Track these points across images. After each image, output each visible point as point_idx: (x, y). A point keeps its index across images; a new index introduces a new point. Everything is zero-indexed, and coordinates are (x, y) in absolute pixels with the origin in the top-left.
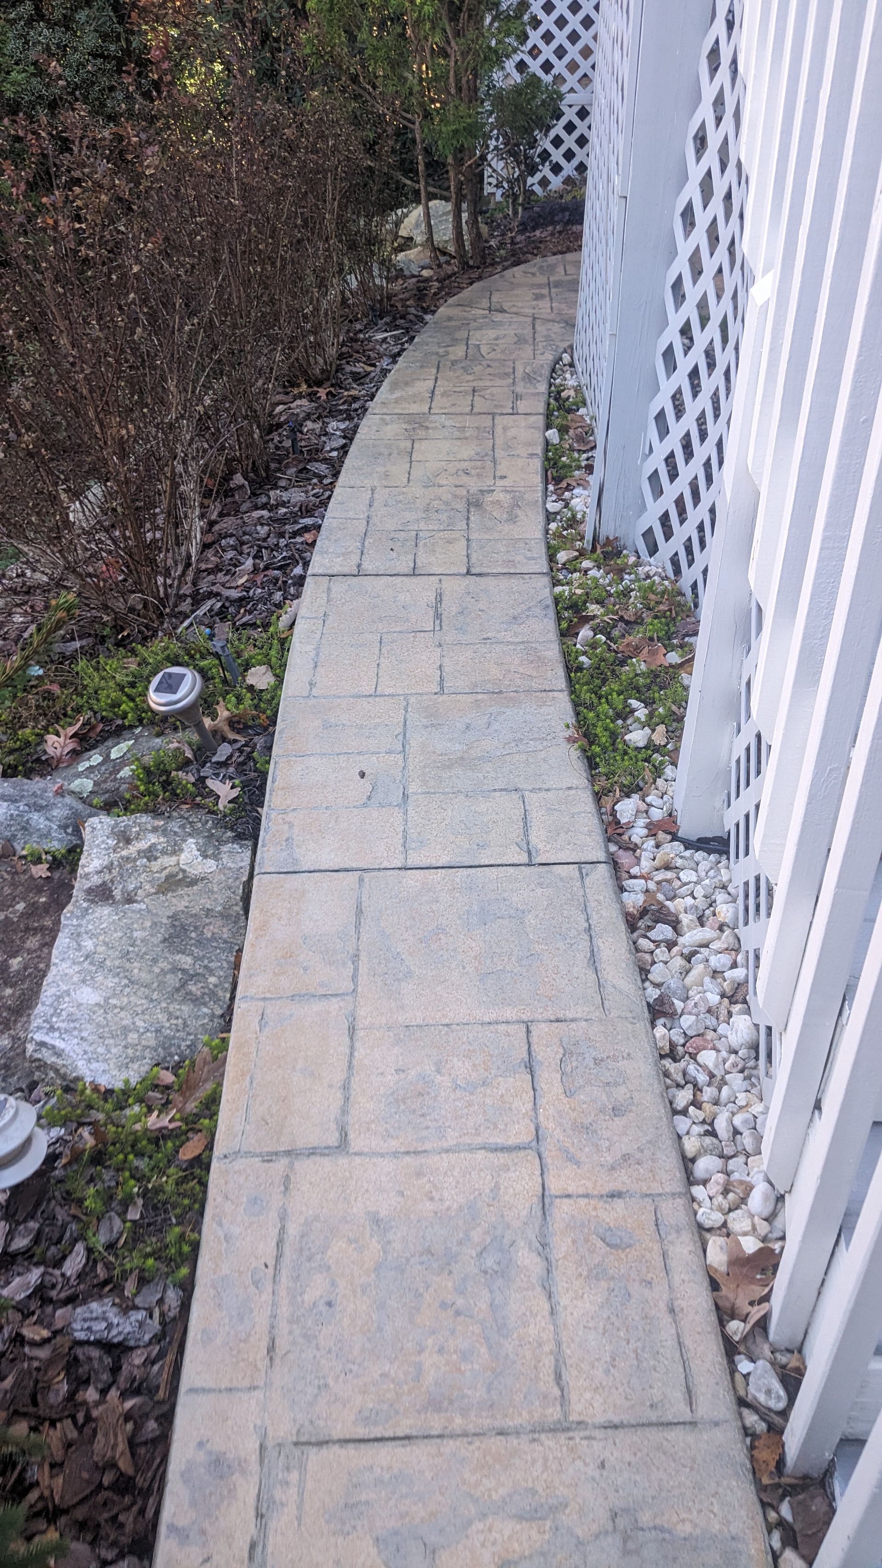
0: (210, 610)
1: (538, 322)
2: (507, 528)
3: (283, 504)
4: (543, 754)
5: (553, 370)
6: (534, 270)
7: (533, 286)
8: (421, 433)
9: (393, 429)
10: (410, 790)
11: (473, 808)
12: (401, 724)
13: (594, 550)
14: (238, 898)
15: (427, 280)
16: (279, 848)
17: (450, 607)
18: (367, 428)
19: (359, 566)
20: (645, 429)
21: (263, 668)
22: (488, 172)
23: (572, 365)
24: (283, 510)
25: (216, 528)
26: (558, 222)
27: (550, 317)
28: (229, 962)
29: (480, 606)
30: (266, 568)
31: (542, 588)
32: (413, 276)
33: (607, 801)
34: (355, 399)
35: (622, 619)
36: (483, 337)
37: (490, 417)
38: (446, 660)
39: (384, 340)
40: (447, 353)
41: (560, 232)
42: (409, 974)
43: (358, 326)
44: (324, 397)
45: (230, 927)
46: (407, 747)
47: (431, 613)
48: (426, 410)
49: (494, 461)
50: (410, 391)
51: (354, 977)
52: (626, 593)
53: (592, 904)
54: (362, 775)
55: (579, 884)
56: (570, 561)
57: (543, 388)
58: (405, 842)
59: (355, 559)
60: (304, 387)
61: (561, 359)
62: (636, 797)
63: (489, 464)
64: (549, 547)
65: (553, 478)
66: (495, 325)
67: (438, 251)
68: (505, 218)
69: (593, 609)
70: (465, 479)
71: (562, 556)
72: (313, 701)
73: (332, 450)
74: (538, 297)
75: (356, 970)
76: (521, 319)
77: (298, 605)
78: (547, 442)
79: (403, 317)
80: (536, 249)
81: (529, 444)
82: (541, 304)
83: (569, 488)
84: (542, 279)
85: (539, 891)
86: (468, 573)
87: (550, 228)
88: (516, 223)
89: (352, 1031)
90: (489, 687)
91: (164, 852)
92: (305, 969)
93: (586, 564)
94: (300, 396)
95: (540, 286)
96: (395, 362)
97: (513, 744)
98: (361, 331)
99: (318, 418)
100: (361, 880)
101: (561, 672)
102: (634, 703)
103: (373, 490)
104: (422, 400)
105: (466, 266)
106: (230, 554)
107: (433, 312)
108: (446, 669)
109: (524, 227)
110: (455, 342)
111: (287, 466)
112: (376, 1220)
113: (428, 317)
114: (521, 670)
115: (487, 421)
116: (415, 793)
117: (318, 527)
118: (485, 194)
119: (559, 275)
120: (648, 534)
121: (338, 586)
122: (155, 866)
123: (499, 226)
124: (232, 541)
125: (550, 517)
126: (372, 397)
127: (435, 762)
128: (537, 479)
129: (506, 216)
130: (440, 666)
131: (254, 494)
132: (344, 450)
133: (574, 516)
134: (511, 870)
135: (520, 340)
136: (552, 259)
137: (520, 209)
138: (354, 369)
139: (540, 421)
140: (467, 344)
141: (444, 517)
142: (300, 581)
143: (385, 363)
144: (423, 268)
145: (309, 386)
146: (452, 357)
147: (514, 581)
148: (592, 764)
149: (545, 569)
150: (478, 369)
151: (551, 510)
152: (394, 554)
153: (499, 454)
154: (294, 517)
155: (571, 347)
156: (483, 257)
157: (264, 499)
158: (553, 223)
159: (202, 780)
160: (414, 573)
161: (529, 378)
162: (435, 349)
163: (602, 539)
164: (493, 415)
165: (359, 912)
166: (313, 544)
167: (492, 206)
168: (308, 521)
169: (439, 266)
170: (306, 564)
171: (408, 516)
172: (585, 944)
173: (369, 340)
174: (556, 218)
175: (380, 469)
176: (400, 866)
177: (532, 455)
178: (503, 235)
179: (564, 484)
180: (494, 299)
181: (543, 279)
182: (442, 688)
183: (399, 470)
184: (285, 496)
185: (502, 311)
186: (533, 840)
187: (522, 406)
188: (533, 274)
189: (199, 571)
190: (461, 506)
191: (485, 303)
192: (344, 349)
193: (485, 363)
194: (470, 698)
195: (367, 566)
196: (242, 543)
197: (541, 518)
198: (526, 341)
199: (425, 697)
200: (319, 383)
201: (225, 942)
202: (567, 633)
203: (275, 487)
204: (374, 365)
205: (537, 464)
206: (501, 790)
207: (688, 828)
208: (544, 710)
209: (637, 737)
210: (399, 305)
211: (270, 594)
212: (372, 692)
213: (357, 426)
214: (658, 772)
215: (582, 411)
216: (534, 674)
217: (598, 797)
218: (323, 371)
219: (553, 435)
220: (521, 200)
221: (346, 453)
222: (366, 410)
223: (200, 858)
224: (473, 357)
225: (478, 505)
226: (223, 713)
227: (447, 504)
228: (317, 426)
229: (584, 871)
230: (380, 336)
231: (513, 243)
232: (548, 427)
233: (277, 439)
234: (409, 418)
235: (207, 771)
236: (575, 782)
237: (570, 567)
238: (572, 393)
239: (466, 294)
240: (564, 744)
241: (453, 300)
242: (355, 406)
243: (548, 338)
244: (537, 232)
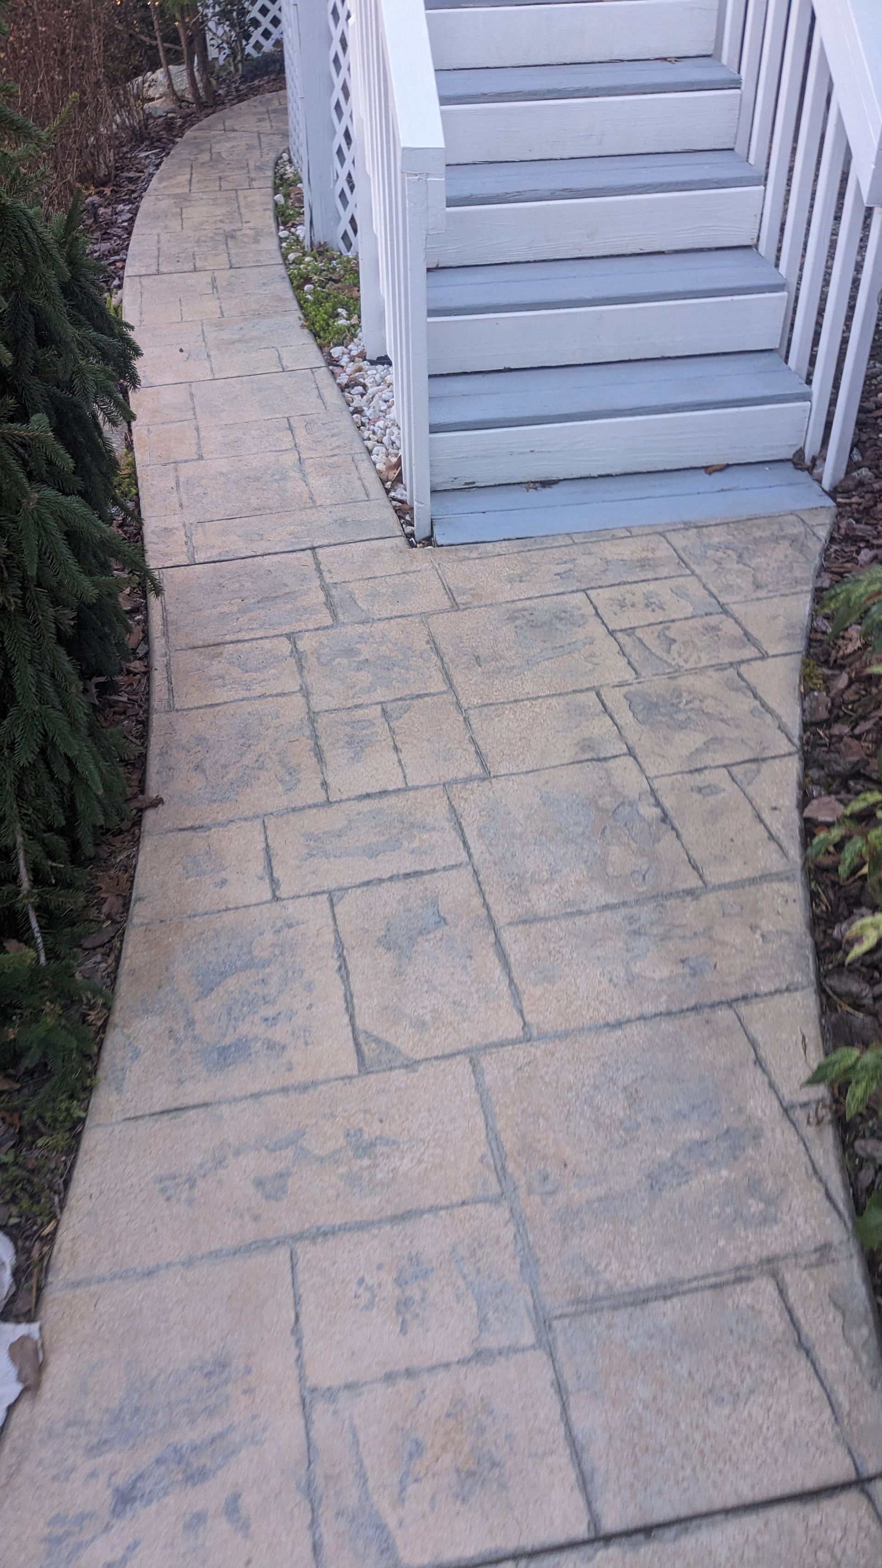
1: (262, 136)
2: (253, 246)
3: (96, 251)
4: (286, 334)
5: (277, 164)
6: (255, 103)
7: (254, 114)
8: (187, 204)
9: (165, 204)
10: (211, 353)
11: (249, 356)
12: (201, 331)
13: (311, 251)
15: (172, 118)
17: (221, 282)
18: (146, 204)
19: (158, 270)
20: (332, 163)
22: (209, 36)
23: (290, 161)
26: (272, 72)
27: (270, 132)
29: (241, 280)
31: (282, 270)
32: (160, 117)
33: (326, 349)
34: (133, 192)
35: (331, 279)
36: (223, 148)
37: (234, 191)
38: (223, 304)
39: (147, 157)
40: (197, 159)
41: (274, 80)
42: (223, 410)
43: (125, 150)
44: (109, 193)
46: (206, 339)
47: (210, 286)
48: (187, 190)
49: (240, 214)
50: (174, 182)
51: (194, 414)
53: (319, 380)
54: (182, 352)
55: (311, 375)
56: (296, 258)
57: (270, 173)
58: (212, 371)
60: (92, 188)
61: (281, 158)
62: (342, 347)
63: (236, 214)
64: (282, 254)
65: (282, 221)
66: (229, 139)
67: (179, 99)
69: (315, 278)
70: (222, 225)
71: (292, 256)
72: (144, 328)
73: (123, 221)
74: (260, 120)
76: (248, 134)
77: (121, 295)
78: (276, 204)
79: (159, 140)
80: (255, 91)
81: (261, 204)
82: (263, 124)
83: (294, 225)
85: (289, 379)
86: (231, 268)
87: (265, 77)
88: (238, 77)
89: (197, 429)
90: (252, 312)
93: (307, 259)
94: (90, 195)
96: (157, 169)
97: (269, 332)
98: (127, 152)
99: (109, 204)
101: (295, 303)
102: (340, 310)
103: (159, 235)
104: (184, 186)
105: (202, 106)
107: (181, 136)
108: (224, 307)
109: (244, 79)
110: (202, 151)
111: (93, 232)
112: (222, 474)
113: (178, 140)
114: (272, 305)
115: (233, 194)
116: (214, 354)
117: (124, 259)
118: (210, 58)
119: (276, 103)
120: (345, 236)
121: (147, 280)
123: (224, 80)
125: (282, 240)
126: (145, 190)
127: (224, 342)
128: (272, 222)
129: (230, 73)
130: (220, 307)
132: (132, 220)
133: (297, 238)
134: (273, 374)
135: (250, 147)
136: (268, 95)
137: (240, 66)
138: (128, 175)
139: (270, 191)
140: (211, 152)
141: (209, 244)
142: (120, 287)
143: (151, 169)
144: (168, 113)
145: (97, 187)
146: (201, 161)
147: (261, 269)
148: (316, 335)
149: (281, 261)
150: (221, 166)
151: (282, 237)
152: (180, 263)
153: (243, 210)
154: (105, 257)
155: (288, 149)
156: (215, 100)
158: (267, 73)
160: (195, 270)
161: (259, 169)
162: (188, 157)
163: (316, 243)
164: (236, 191)
165: (192, 395)
166: (123, 268)
167: (217, 68)
168: (117, 258)
169: (181, 109)
170: (121, 279)
171: (185, 245)
172: (316, 391)
174: (267, 71)
175: (160, 224)
176: (211, 379)
177: (266, 209)
178: (228, 86)
179: (290, 224)
180: (227, 124)
181: (263, 109)
182: (223, 315)
183: (175, 224)
184: (96, 247)
185: (235, 131)
186: (284, 363)
187: (255, 184)
188: (255, 106)
190: (221, 238)
191: (221, 127)
193: (225, 162)
194: (241, 318)
195: (163, 269)
197: (276, 241)
198: (254, 148)
199: (213, 320)
200: (104, 184)
202: (298, 288)
204: (143, 172)
205: (270, 214)
206: (264, 348)
207: (372, 355)
208: (286, 318)
209: (342, 322)
210: (154, 134)
212: (180, 321)
213: (138, 205)
214: (354, 336)
215: (299, 185)
216: (279, 305)
217: (321, 347)
218: (104, 178)
219: (279, 198)
220: (239, 58)
222: (143, 196)
224: (215, 160)
225: (233, 237)
227: (211, 238)
228: (109, 210)
229: (314, 371)
230: (143, 155)
231: (237, 90)
232: (276, 194)
234: (176, 196)
236: (306, 342)
237: (297, 261)
238: (291, 176)
239: (205, 122)
240: (299, 330)
241: (194, 127)
242: (134, 195)
243: (270, 144)
244: (256, 82)
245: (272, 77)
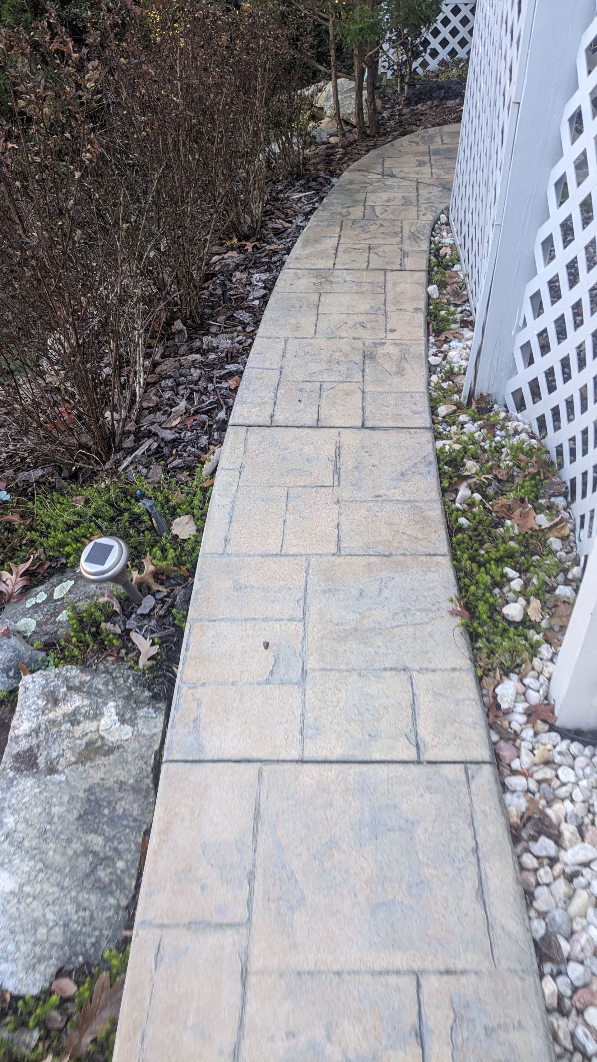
0: (149, 450)
1: (421, 186)
2: (396, 380)
3: (213, 349)
4: (428, 628)
5: (433, 230)
6: (418, 139)
7: (416, 155)
8: (327, 287)
9: (305, 283)
10: (309, 666)
11: (365, 690)
12: (303, 588)
13: (469, 403)
14: (149, 769)
15: (334, 146)
16: (187, 730)
17: (347, 462)
18: (283, 280)
19: (272, 416)
20: (521, 305)
21: (186, 518)
22: (382, 57)
23: (448, 224)
24: (212, 356)
25: (158, 369)
26: (436, 98)
27: (430, 182)
28: (136, 844)
29: (373, 461)
30: (197, 412)
31: (427, 443)
32: (323, 143)
33: (489, 683)
34: (275, 252)
35: (495, 477)
36: (377, 199)
37: (383, 273)
38: (343, 518)
39: (300, 199)
40: (349, 213)
41: (437, 106)
42: (302, 901)
43: (280, 188)
44: (250, 250)
45: (140, 802)
46: (307, 614)
47: (331, 467)
48: (331, 266)
49: (385, 315)
50: (319, 247)
51: (249, 902)
52: (498, 450)
53: (479, 817)
54: (266, 645)
55: (465, 789)
56: (448, 415)
57: (425, 246)
58: (302, 729)
59: (268, 410)
60: (235, 240)
61: (439, 219)
62: (514, 677)
63: (382, 318)
64: (431, 399)
65: (434, 331)
66: (387, 188)
67: (343, 122)
68: (394, 93)
69: (470, 466)
70: (361, 332)
71: (443, 410)
72: (226, 560)
73: (255, 299)
74: (421, 164)
75: (251, 891)
76: (406, 183)
77: (220, 453)
78: (429, 297)
79: (315, 180)
80: (418, 121)
81: (414, 299)
82: (423, 169)
83: (447, 341)
84: (423, 148)
85: (428, 796)
86: (363, 426)
87: (429, 103)
88: (403, 98)
89: (244, 974)
90: (380, 549)
91: (87, 717)
92: (203, 888)
93: (463, 418)
94: (232, 248)
95: (422, 154)
96: (307, 219)
97: (401, 615)
98: (281, 191)
99: (245, 269)
100: (260, 774)
101: (443, 534)
102: (510, 572)
103: (286, 341)
104: (328, 257)
105: (365, 135)
106: (168, 394)
107: (339, 176)
108: (343, 528)
109: (409, 102)
110: (355, 203)
111: (218, 314)
113: (334, 180)
114: (409, 532)
115: (379, 277)
116: (313, 670)
117: (240, 373)
118: (379, 73)
119: (438, 144)
120: (518, 394)
121: (255, 436)
122: (78, 731)
123: (389, 100)
124: (170, 382)
125: (431, 369)
126: (288, 251)
127: (332, 632)
128: (421, 333)
129: (395, 92)
130: (338, 525)
131: (191, 339)
132: (265, 299)
133: (452, 369)
134: (400, 768)
135: (406, 202)
136: (431, 131)
137: (406, 87)
138: (275, 226)
139: (423, 277)
140: (364, 206)
141: (343, 368)
142: (223, 426)
143: (299, 220)
144: (331, 135)
145: (239, 240)
146: (352, 217)
147: (402, 435)
148: (473, 637)
149: (428, 424)
150: (373, 228)
151: (433, 363)
152: (301, 405)
153: (390, 308)
154: (221, 363)
155: (447, 209)
156: (378, 128)
157: (197, 344)
158: (431, 98)
159: (127, 632)
160: (317, 425)
161: (414, 237)
162: (339, 209)
163: (477, 394)
164: (385, 271)
165: (257, 815)
166: (235, 390)
167: (384, 83)
168: (232, 367)
169: (344, 135)
170: (229, 409)
171: (315, 367)
173: (287, 199)
174: (434, 95)
175: (292, 321)
176: (297, 757)
177: (416, 310)
178: (393, 107)
179: (442, 337)
180: (386, 165)
182: (339, 549)
183: (308, 322)
184: (215, 342)
185: (393, 176)
186: (422, 731)
187: (409, 263)
188: (417, 143)
189: (142, 408)
190: (358, 358)
191: (379, 169)
192: (268, 207)
193: (378, 222)
194: (363, 561)
195: (279, 417)
196: (179, 384)
197: (424, 371)
198: (411, 204)
199: (324, 558)
200: (247, 238)
201: (135, 820)
202: (448, 490)
203: (207, 333)
204: (290, 222)
205: (421, 318)
206: (391, 669)
207: (565, 717)
208: (430, 576)
209: (514, 610)
210: (312, 169)
211: (198, 438)
212: (278, 551)
213: (276, 278)
214: (534, 650)
215: (457, 267)
216: (420, 536)
217: (480, 679)
218: (250, 228)
219: (433, 289)
220: (407, 80)
221: (266, 303)
222: (283, 263)
223: (118, 724)
224: (369, 217)
225: (372, 357)
226: (149, 567)
227: (346, 355)
228: (244, 276)
229: (470, 772)
230: (296, 196)
231: (400, 115)
232: (430, 282)
233: (212, 287)
234: (317, 273)
235: (132, 623)
236: (459, 662)
237: (450, 420)
238: (448, 251)
239: (364, 160)
240: (447, 616)
241: (354, 166)
242: (275, 259)
243: (429, 201)
244: (419, 106)
245: (435, 102)
